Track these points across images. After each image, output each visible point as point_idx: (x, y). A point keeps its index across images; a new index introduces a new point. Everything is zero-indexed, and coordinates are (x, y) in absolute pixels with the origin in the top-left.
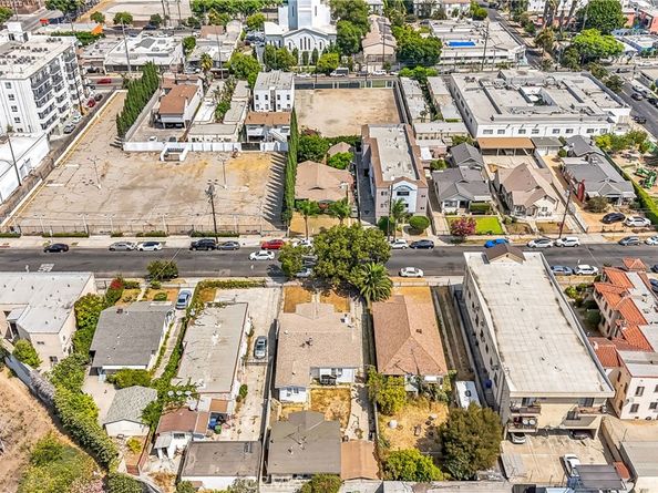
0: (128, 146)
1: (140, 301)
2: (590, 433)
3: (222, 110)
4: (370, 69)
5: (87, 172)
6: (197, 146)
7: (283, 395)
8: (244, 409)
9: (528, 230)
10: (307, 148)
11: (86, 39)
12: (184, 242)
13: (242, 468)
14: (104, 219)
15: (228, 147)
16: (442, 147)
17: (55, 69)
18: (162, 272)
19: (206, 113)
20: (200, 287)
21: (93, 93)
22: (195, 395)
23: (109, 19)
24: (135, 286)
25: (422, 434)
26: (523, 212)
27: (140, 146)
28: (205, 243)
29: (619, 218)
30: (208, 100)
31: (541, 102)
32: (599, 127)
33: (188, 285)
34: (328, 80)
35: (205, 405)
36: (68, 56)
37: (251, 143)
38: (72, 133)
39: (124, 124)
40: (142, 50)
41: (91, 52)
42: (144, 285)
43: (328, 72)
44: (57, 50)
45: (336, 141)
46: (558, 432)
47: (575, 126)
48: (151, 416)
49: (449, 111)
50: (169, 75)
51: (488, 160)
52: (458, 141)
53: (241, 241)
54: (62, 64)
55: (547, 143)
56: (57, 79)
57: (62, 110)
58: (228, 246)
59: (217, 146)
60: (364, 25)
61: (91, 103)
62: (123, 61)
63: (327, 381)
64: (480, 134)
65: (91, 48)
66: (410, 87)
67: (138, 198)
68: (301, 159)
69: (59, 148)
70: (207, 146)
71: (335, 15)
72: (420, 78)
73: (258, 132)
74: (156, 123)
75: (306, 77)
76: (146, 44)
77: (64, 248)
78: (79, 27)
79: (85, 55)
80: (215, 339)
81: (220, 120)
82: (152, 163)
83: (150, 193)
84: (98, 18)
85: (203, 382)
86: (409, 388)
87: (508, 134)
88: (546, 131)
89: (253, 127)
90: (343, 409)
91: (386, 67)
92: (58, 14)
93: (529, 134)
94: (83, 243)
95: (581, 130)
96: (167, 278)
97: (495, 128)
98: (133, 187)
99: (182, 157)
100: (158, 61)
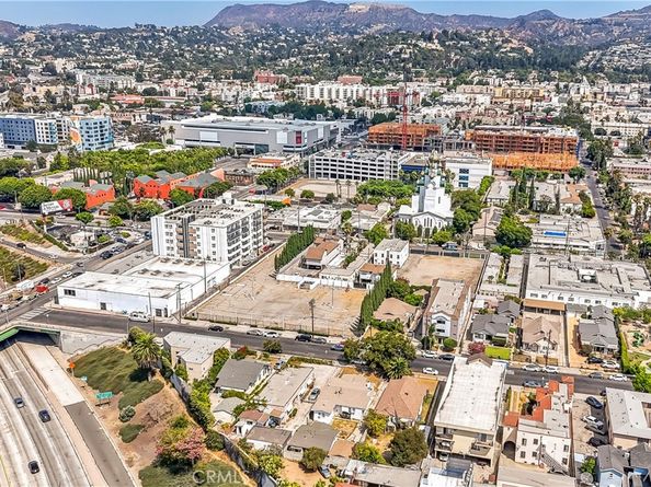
0: (280, 277)
1: (257, 359)
2: (488, 461)
3: (349, 260)
4: (474, 245)
5: (248, 289)
6: (324, 282)
7: (316, 416)
8: (292, 421)
9: (528, 360)
10: (393, 288)
11: (277, 206)
12: (293, 335)
13: (277, 441)
14: (250, 316)
15: (345, 284)
16: (494, 300)
17: (245, 222)
18: (273, 349)
19: (338, 261)
20: (291, 360)
21: (269, 243)
22: (265, 405)
23: (298, 192)
24: (253, 353)
26: (528, 347)
27: (287, 278)
28: (305, 337)
29: (599, 361)
30: (342, 254)
31: (593, 280)
32: (621, 302)
33: (286, 358)
34: (440, 250)
35: (268, 411)
36: (256, 216)
37: (360, 284)
38: (247, 265)
39: (280, 263)
40: (312, 217)
41: (277, 216)
42: (259, 353)
43: (440, 244)
44: (249, 211)
45: (418, 289)
46: (467, 457)
47: (602, 299)
48: (238, 412)
49: (515, 278)
50: (323, 235)
51: (527, 314)
52: (508, 298)
53: (328, 340)
54: (251, 221)
55: (577, 309)
56: (246, 230)
57: (245, 250)
58: (319, 341)
59: (337, 283)
60: (476, 214)
61: (266, 249)
62: (296, 223)
63: (346, 416)
64: (528, 296)
65: (278, 213)
66: (495, 258)
67: (275, 307)
68: (388, 296)
69: (235, 273)
70: (330, 282)
71: (453, 205)
72: (506, 256)
73: (368, 277)
74: (303, 265)
75: (422, 245)
76: (315, 213)
77: (220, 329)
78: (271, 198)
79: (271, 217)
80: (286, 383)
81: (345, 266)
82: (292, 288)
83: (283, 306)
84: (290, 193)
85: (272, 400)
86: (390, 424)
87: (549, 299)
88: (579, 300)
89: (365, 273)
90: (350, 430)
91: (487, 245)
92: (264, 188)
93: (566, 301)
94: (232, 328)
95: (608, 303)
96: (274, 352)
97: (540, 293)
98: (274, 301)
99: (312, 287)
100: (316, 225)
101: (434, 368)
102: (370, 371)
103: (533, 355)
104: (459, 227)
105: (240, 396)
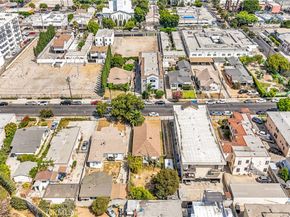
0: (39, 61)
1: (36, 126)
2: (219, 180)
3: (81, 45)
4: (148, 28)
5: (20, 72)
6: (68, 61)
7: (91, 165)
8: (74, 171)
9: (206, 97)
10: (115, 62)
11: (26, 15)
12: (58, 101)
13: (69, 195)
14: (25, 92)
15: (82, 61)
16: (173, 61)
17: (7, 27)
18: (47, 114)
19: (74, 46)
20: (62, 120)
21: (26, 38)
22: (52, 165)
23: (37, 6)
24: (34, 120)
25: (149, 181)
26: (204, 88)
27: (44, 61)
28: (67, 102)
29: (245, 92)
30: (75, 41)
31: (219, 42)
32: (242, 53)
33: (57, 119)
34: (129, 33)
35: (56, 169)
36: (14, 22)
37: (92, 60)
38: (15, 55)
39: (37, 52)
40: (50, 20)
41: (27, 20)
42: (38, 119)
43: (130, 29)
44: (9, 19)
45: (128, 59)
46: (205, 180)
47: (232, 53)
48: (33, 173)
49: (179, 46)
50: (60, 30)
51: (193, 67)
52: (181, 59)
53: (83, 101)
54: (12, 25)
55: (219, 60)
56: (9, 31)
57: (11, 45)
58: (77, 103)
59: (77, 61)
60: (146, 9)
61: (25, 43)
62: (41, 24)
63: (111, 159)
64: (191, 56)
65: (28, 18)
66: (164, 36)
67: (41, 83)
68: (112, 66)
69: (8, 62)
70: (73, 61)
71: (133, 5)
72: (169, 32)
73: (95, 55)
74: (52, 51)
75: (120, 31)
76: (51, 17)
77: (6, 104)
78: (21, 10)
79: (24, 21)
80: (64, 142)
81: (80, 50)
82: (49, 68)
83: (46, 81)
84: (32, 6)
85: (56, 159)
86: (145, 162)
87: (203, 56)
88: (219, 55)
89: (93, 52)
90: (117, 171)
91: (155, 27)
92: (15, 4)
93: (212, 56)
94: (14, 102)
95: (234, 54)
96: (48, 116)
97: (198, 53)
98: (39, 78)
99: (61, 65)
100: (54, 24)
101: (156, 112)
102: (117, 121)
103: (208, 93)
104: (139, 18)
105: (32, 159)
